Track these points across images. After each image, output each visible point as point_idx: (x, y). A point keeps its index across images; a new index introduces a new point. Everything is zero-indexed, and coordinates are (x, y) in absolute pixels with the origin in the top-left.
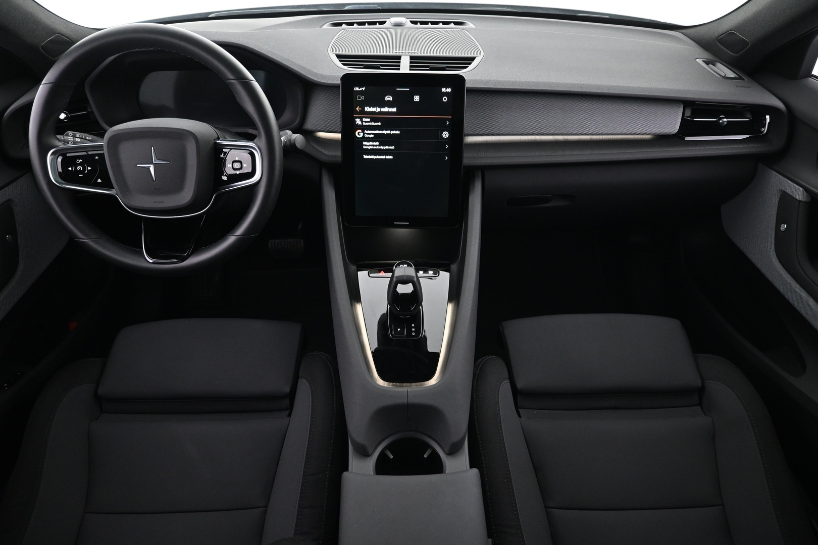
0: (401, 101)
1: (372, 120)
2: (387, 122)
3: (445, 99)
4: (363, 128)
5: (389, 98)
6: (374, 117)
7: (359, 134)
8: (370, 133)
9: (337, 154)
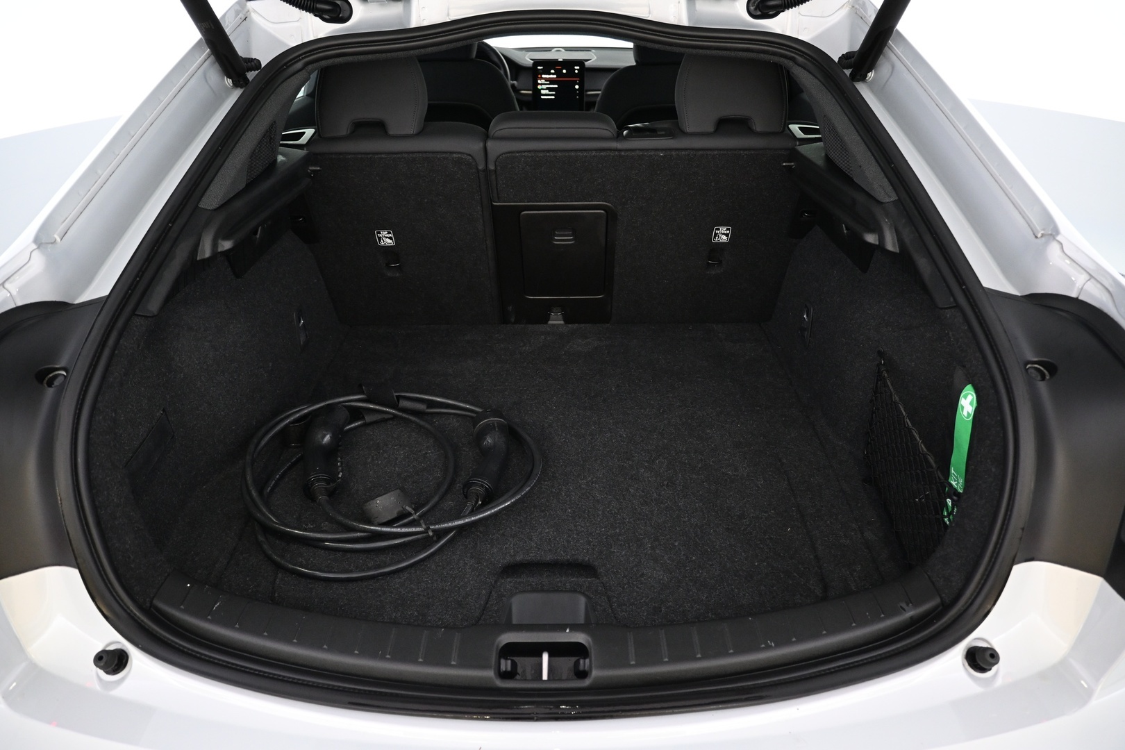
0: (558, 73)
1: (546, 81)
2: (552, 81)
3: (576, 71)
4: (541, 84)
5: (553, 71)
6: (546, 79)
7: (539, 87)
8: (544, 87)
9: (530, 99)
